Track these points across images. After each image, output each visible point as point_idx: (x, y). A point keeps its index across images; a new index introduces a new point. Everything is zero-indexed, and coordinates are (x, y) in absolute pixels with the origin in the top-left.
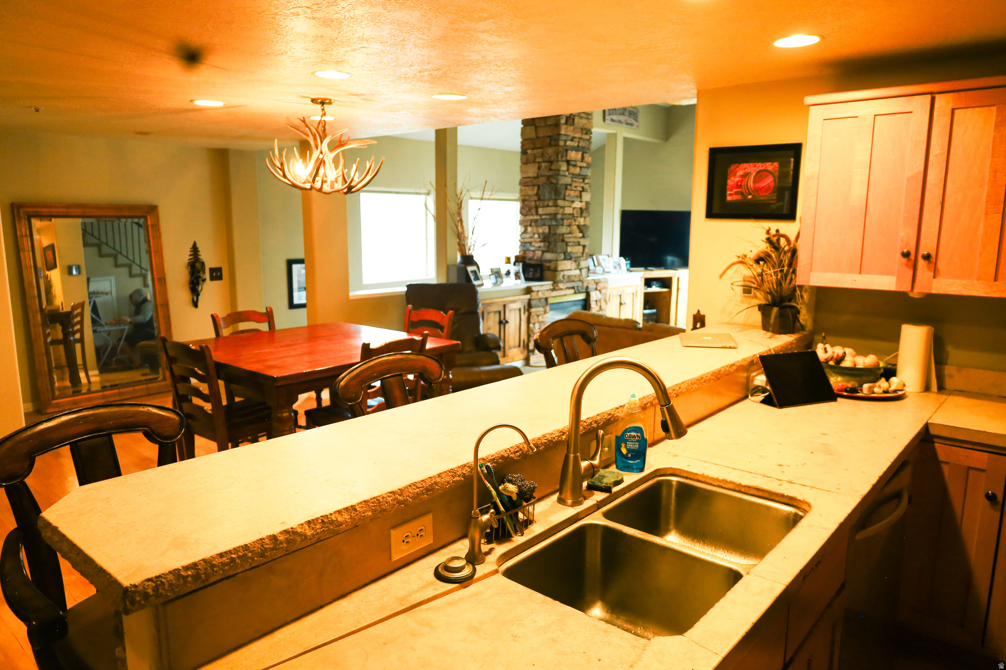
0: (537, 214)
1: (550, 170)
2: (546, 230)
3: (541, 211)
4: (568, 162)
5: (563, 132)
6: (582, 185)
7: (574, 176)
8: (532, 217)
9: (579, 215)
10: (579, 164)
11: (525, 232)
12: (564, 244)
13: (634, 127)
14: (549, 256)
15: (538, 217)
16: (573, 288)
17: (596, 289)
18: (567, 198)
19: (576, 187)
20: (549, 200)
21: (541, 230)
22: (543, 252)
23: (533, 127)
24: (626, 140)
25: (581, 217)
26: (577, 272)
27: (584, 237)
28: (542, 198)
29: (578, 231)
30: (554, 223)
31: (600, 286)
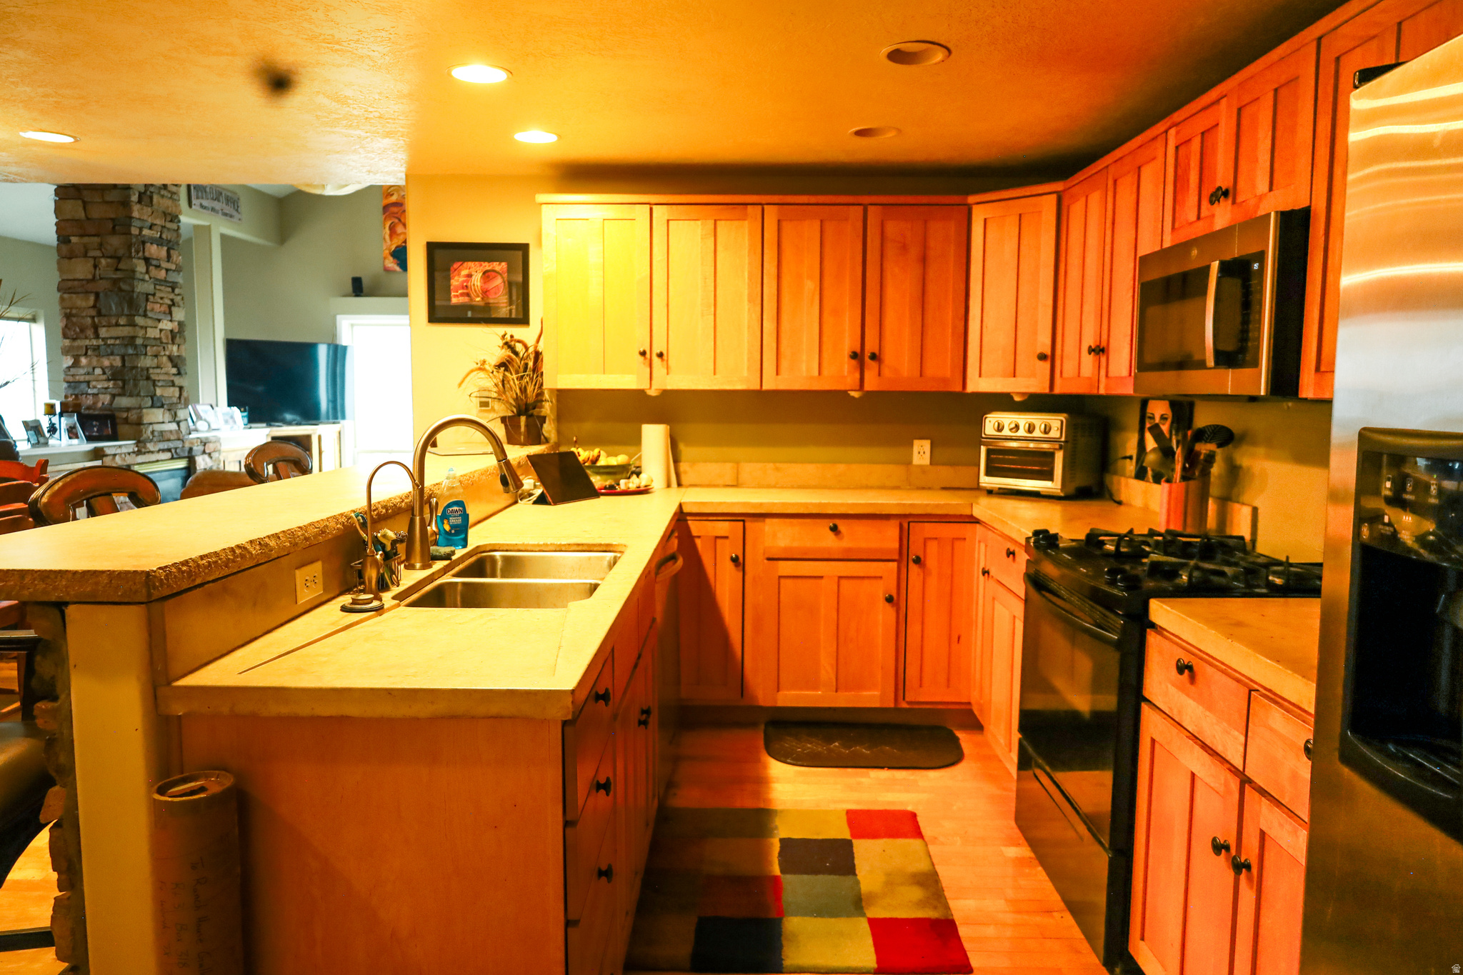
0: (97, 336)
1: (117, 269)
2: (117, 362)
3: (103, 332)
4: (147, 261)
5: (135, 214)
6: (172, 296)
7: (158, 282)
8: (87, 342)
9: (170, 342)
10: (164, 265)
11: (76, 364)
12: (150, 383)
13: (235, 220)
14: (124, 402)
15: (101, 342)
16: (169, 450)
17: (204, 452)
18: (150, 314)
19: (162, 298)
20: (119, 316)
21: (106, 363)
22: (113, 396)
23: (80, 202)
24: (224, 238)
25: (173, 343)
26: (173, 426)
27: (179, 374)
28: (103, 311)
29: (170, 365)
30: (130, 351)
31: (209, 448)
